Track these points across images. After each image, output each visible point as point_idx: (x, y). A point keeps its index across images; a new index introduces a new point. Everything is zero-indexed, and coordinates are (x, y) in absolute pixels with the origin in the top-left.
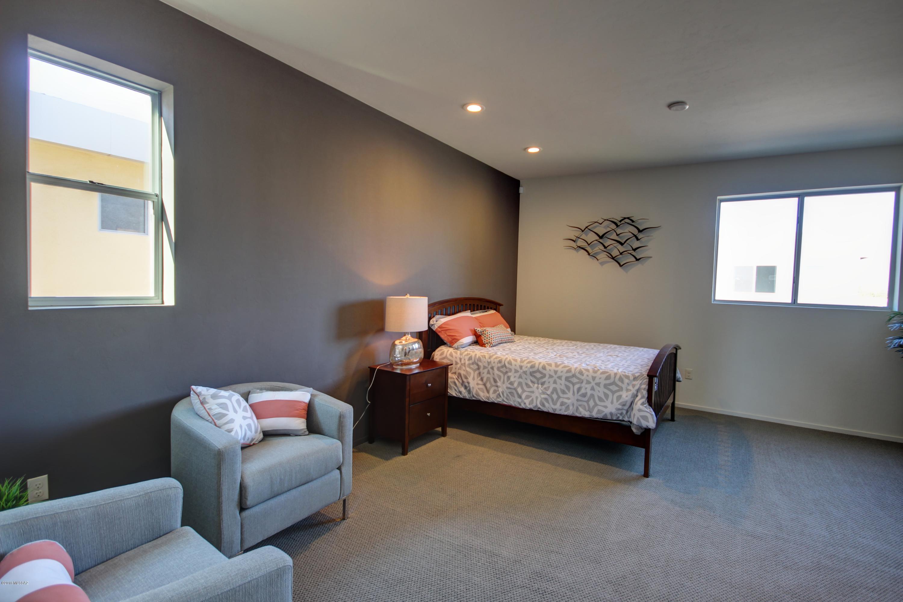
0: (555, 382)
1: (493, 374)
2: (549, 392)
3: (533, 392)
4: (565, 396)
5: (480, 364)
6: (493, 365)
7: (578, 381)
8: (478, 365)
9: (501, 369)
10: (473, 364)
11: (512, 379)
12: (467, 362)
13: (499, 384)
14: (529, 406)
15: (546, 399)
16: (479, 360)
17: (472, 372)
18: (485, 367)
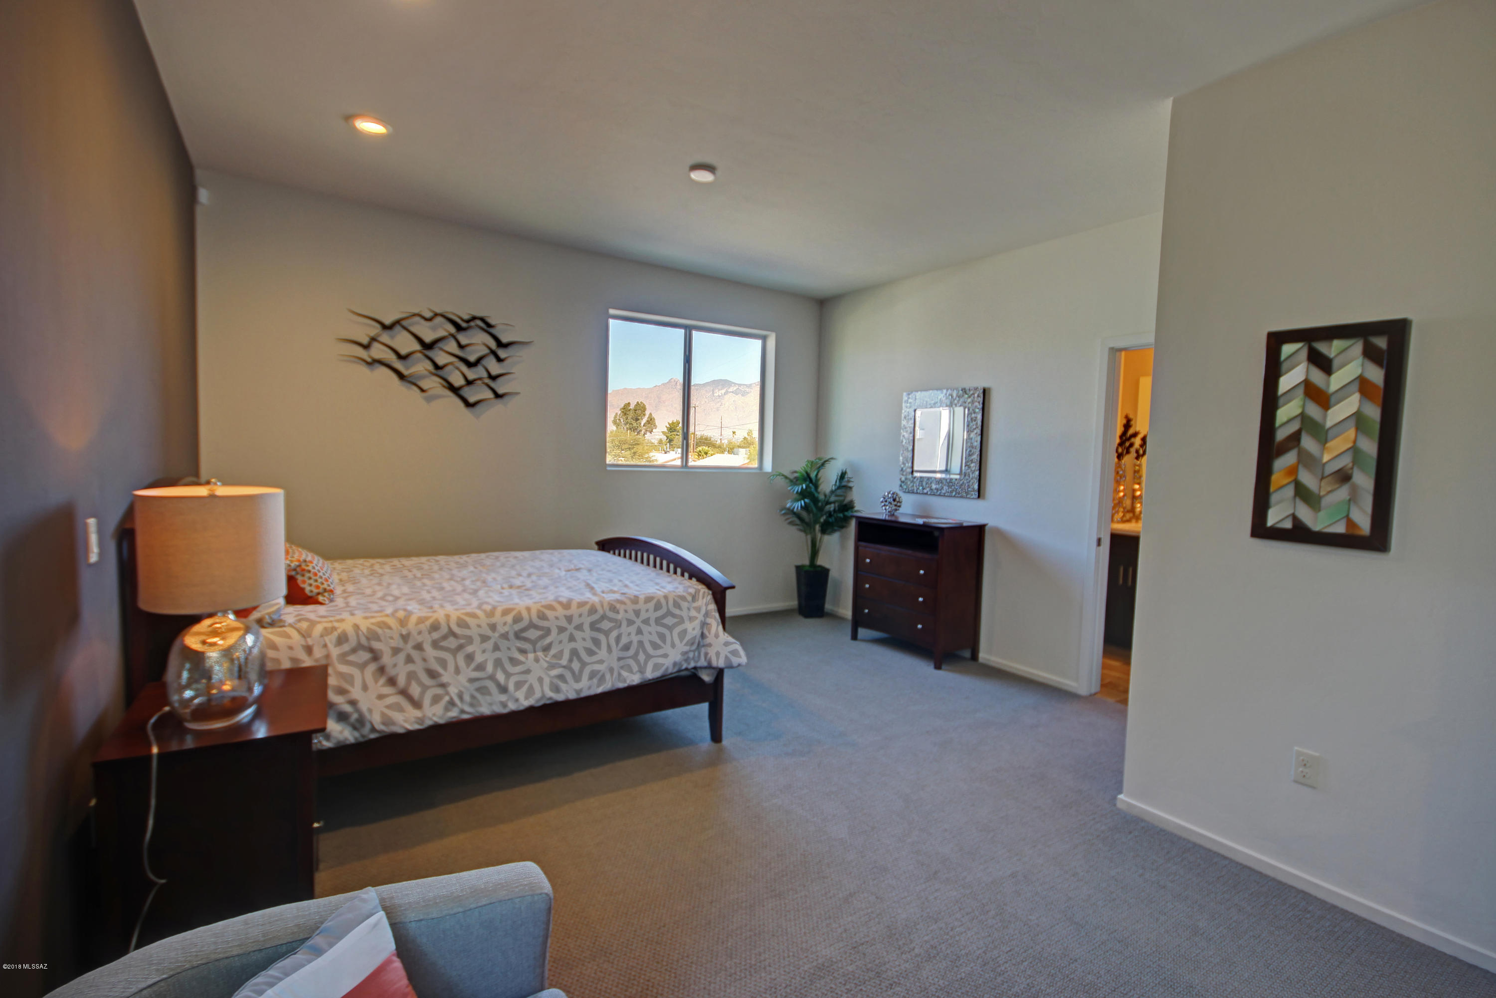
0: (572, 639)
1: (424, 660)
2: (564, 662)
3: (528, 672)
4: (595, 658)
5: (376, 645)
6: (420, 639)
7: (612, 624)
8: (371, 650)
9: (443, 644)
10: (354, 651)
11: (479, 658)
12: (335, 652)
13: (446, 678)
14: (525, 703)
15: (561, 677)
16: (373, 636)
17: (355, 672)
18: (396, 651)
